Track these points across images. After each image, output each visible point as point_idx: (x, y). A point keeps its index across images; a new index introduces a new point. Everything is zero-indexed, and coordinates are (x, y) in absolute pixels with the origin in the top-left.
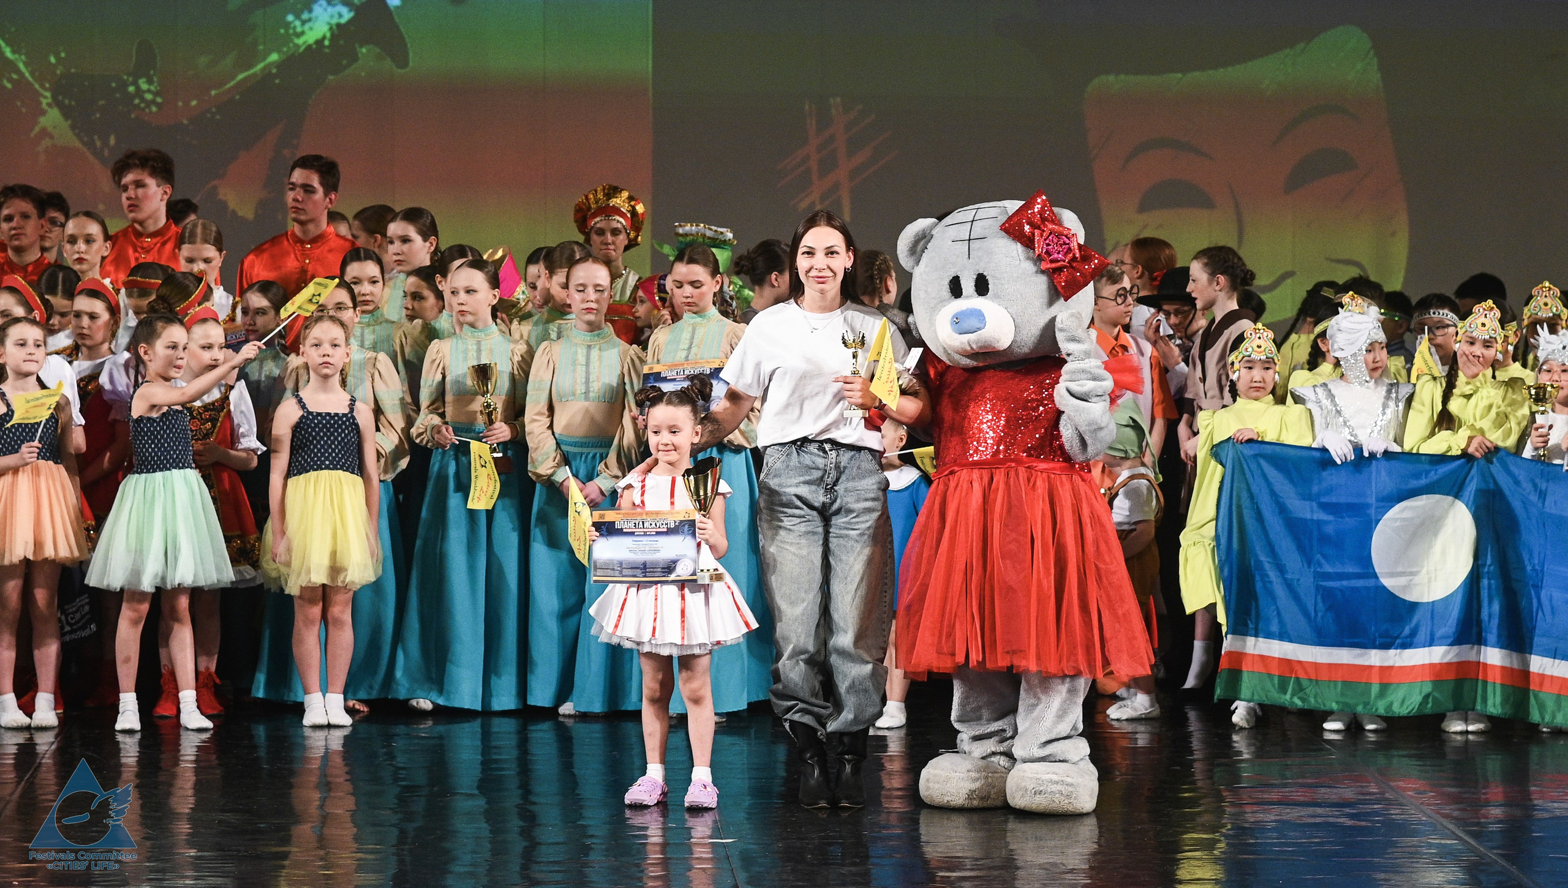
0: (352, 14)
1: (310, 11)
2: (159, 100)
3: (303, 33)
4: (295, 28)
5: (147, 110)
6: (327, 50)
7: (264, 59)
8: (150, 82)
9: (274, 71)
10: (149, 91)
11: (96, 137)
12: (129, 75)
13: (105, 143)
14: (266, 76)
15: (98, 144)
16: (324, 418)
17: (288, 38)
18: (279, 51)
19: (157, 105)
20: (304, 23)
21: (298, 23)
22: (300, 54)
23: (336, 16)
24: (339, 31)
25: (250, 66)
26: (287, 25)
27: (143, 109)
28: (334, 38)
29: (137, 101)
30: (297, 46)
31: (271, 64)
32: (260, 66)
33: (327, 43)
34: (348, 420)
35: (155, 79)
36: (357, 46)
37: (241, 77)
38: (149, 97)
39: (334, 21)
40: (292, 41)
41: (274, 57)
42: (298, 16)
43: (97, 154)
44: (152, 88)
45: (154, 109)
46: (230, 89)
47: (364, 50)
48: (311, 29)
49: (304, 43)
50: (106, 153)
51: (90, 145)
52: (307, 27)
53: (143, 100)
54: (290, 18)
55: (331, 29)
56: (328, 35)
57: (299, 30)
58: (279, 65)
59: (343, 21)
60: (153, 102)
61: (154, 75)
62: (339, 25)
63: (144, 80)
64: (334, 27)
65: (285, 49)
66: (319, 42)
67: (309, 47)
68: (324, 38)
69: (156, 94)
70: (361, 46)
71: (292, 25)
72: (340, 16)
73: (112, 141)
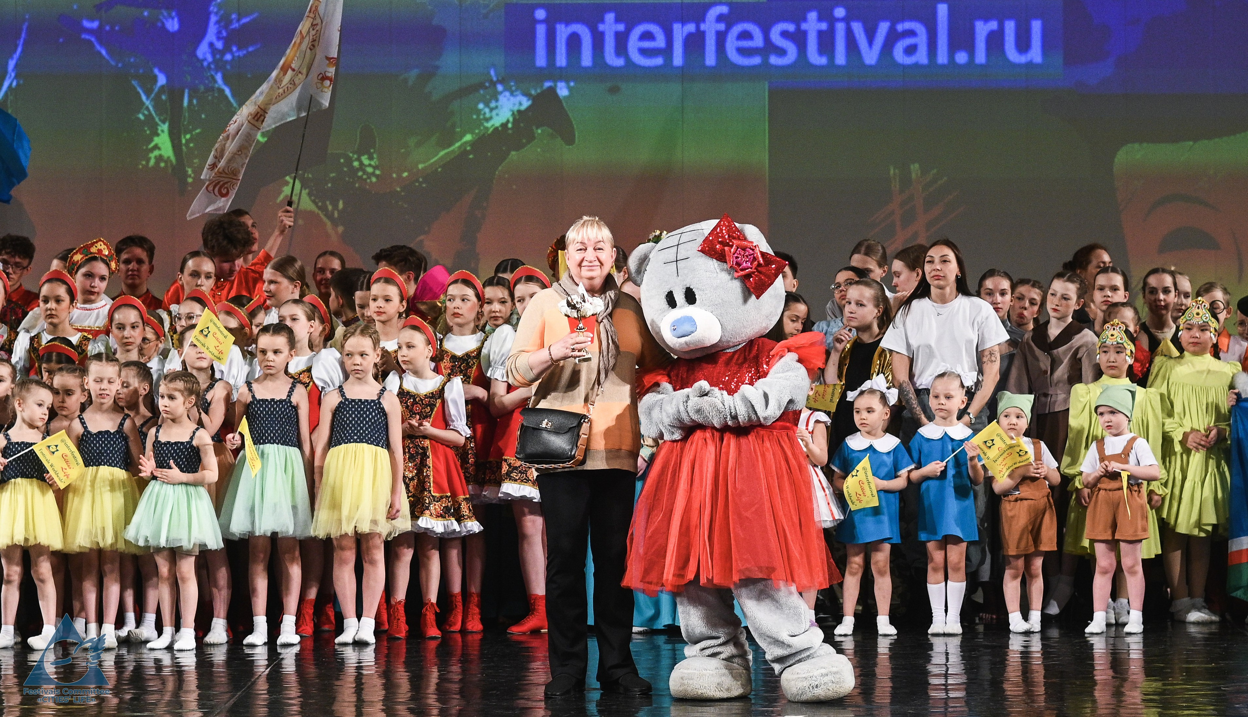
0: (530, 103)
1: (497, 100)
2: (378, 172)
3: (491, 118)
4: (485, 114)
5: (368, 181)
6: (510, 132)
7: (461, 138)
8: (371, 158)
9: (468, 148)
10: (370, 165)
11: (328, 203)
12: (354, 153)
13: (335, 206)
14: (463, 153)
15: (330, 208)
16: (356, 403)
17: (479, 123)
18: (472, 133)
19: (377, 176)
20: (491, 110)
21: (487, 110)
22: (489, 135)
23: (517, 105)
24: (520, 116)
25: (450, 146)
26: (478, 112)
27: (365, 180)
28: (515, 121)
29: (360, 174)
30: (487, 128)
31: (466, 143)
32: (458, 145)
33: (510, 125)
34: (375, 405)
35: (375, 156)
36: (534, 128)
37: (442, 153)
38: (370, 170)
39: (516, 108)
40: (482, 124)
41: (468, 137)
42: (487, 105)
43: (330, 216)
44: (373, 163)
45: (374, 179)
46: (432, 164)
47: (539, 131)
48: (497, 115)
49: (493, 125)
50: (336, 215)
51: (323, 209)
52: (494, 113)
53: (365, 172)
54: (481, 106)
55: (513, 114)
56: (511, 119)
57: (488, 115)
58: (473, 144)
59: (523, 108)
60: (373, 174)
61: (374, 152)
62: (519, 111)
63: (366, 156)
64: (516, 113)
65: (477, 131)
66: (504, 125)
67: (496, 129)
68: (508, 121)
69: (375, 168)
70: (537, 128)
71: (482, 112)
72: (520, 104)
73: (341, 205)
